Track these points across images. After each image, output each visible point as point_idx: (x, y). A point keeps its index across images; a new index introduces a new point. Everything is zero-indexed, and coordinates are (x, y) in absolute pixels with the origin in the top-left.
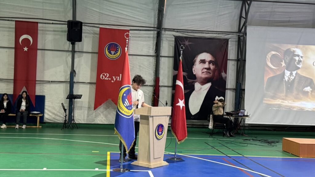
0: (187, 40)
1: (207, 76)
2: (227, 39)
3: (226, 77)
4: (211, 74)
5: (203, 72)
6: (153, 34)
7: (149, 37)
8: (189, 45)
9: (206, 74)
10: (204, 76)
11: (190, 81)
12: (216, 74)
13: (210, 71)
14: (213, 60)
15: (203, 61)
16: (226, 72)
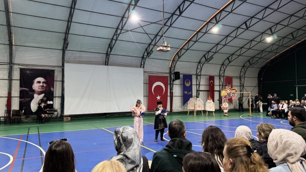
0: (28, 70)
1: (41, 90)
2: (53, 70)
3: (54, 91)
4: (44, 89)
5: (39, 88)
6: (7, 67)
7: (4, 69)
8: (30, 73)
9: (41, 89)
10: (40, 90)
11: (31, 93)
12: (47, 89)
13: (43, 87)
14: (45, 81)
15: (39, 82)
16: (53, 88)
